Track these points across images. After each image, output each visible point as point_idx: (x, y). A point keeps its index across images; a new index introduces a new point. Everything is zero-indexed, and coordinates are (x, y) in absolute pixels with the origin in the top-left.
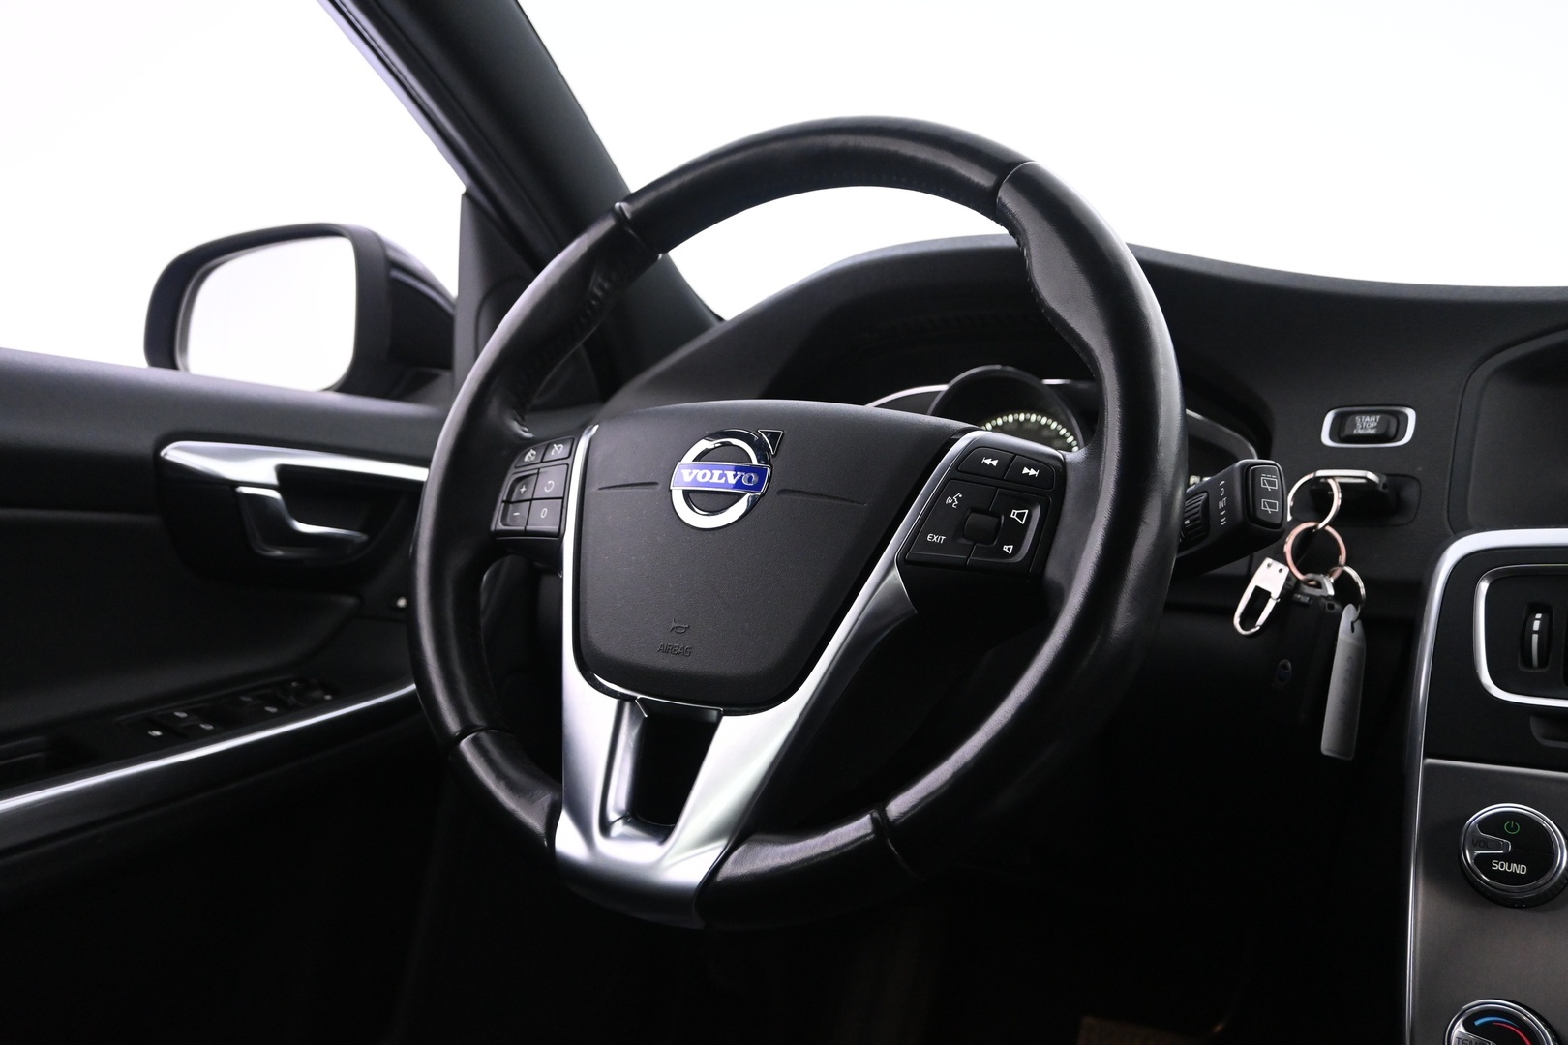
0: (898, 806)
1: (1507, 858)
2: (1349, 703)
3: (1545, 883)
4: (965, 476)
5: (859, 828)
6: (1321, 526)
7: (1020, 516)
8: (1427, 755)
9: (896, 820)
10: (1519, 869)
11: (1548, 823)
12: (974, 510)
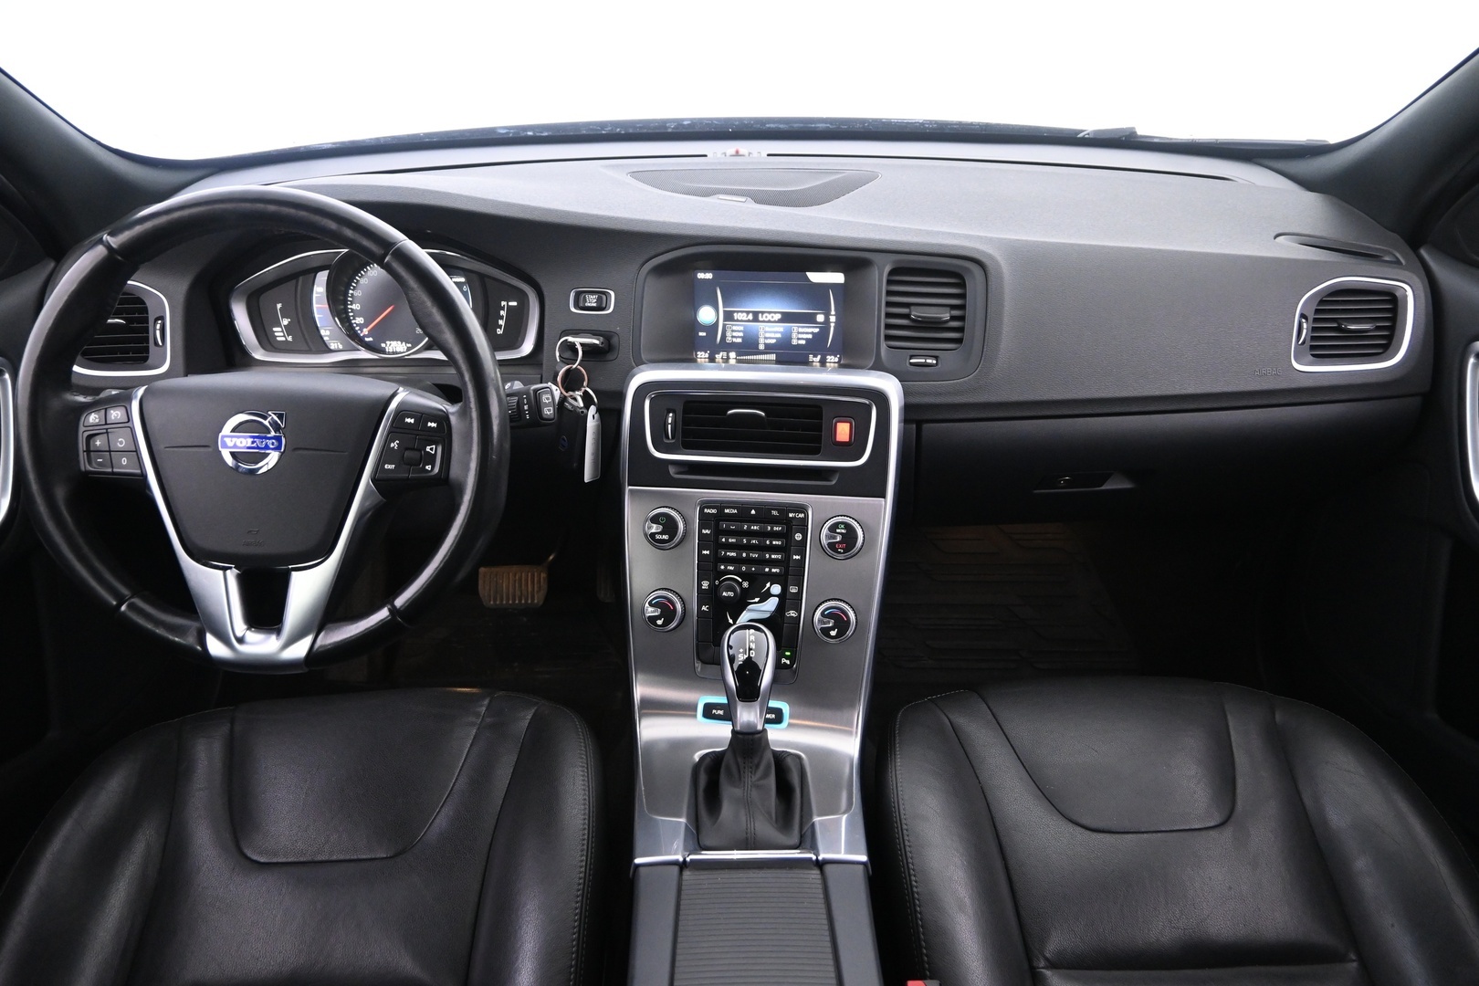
0: (400, 602)
1: (661, 533)
2: (595, 454)
3: (677, 539)
4: (398, 430)
5: (383, 614)
6: (574, 366)
7: (431, 449)
8: (629, 485)
9: (401, 607)
10: (665, 537)
11: (673, 513)
12: (407, 449)
